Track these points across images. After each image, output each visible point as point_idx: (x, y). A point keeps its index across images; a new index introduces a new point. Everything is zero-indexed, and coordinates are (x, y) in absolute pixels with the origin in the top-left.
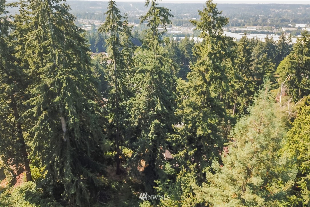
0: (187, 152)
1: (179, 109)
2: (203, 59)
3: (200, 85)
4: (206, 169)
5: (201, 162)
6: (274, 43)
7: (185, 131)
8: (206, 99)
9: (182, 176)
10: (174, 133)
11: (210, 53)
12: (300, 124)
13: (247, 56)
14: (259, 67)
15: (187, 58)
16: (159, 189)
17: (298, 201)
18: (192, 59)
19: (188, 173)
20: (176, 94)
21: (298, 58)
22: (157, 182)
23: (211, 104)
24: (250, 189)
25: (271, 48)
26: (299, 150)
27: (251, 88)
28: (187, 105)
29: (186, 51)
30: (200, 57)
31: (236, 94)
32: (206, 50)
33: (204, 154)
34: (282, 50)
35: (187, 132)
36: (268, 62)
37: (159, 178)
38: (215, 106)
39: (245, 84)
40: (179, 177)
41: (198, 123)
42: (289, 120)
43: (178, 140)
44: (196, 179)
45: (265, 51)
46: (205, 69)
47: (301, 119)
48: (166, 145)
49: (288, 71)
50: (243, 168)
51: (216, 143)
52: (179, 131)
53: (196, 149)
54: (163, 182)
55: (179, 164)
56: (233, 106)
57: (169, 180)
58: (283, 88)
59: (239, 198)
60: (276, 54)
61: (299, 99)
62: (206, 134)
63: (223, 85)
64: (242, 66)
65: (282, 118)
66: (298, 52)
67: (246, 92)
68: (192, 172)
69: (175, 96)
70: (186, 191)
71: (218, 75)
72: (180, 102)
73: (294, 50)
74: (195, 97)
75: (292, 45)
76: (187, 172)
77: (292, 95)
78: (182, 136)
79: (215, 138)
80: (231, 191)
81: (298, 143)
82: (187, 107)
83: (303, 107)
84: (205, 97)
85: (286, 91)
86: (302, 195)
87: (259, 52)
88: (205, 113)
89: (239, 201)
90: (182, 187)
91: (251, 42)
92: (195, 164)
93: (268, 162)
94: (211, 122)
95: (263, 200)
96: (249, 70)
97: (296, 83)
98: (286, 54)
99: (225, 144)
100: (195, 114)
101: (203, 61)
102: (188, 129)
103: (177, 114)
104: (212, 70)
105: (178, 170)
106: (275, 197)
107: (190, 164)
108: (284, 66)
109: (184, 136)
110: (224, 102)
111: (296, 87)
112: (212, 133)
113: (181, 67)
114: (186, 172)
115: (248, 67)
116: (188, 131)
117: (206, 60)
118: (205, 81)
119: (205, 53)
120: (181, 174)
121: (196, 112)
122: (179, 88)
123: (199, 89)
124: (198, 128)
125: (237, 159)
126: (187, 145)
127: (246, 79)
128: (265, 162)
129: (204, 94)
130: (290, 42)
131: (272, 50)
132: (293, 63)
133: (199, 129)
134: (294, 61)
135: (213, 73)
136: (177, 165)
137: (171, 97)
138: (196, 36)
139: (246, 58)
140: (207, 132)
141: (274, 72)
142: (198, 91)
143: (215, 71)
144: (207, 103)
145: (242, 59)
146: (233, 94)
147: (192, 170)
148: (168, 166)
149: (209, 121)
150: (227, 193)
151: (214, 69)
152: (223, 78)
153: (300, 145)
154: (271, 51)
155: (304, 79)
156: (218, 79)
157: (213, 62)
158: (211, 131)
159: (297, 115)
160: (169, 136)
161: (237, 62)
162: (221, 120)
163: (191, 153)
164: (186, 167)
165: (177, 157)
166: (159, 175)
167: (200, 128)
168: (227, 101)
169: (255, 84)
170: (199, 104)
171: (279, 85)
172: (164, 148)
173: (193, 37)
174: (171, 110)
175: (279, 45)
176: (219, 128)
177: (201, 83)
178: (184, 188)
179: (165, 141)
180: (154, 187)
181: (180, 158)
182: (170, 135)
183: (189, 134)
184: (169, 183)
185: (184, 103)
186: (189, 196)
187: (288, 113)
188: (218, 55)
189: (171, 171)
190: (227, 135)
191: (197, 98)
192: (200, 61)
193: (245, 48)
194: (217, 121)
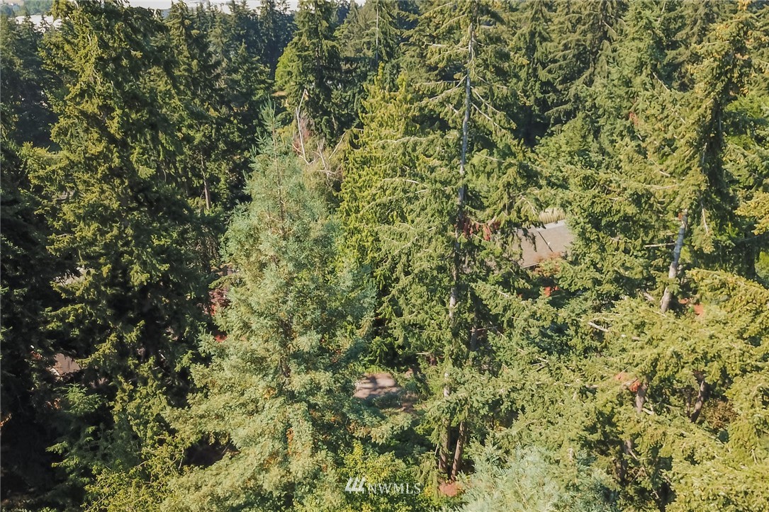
0: (121, 338)
1: (58, 233)
2: (84, 79)
3: (100, 153)
4: (183, 361)
5: (165, 347)
6: (253, 15)
7: (97, 288)
8: (131, 187)
9: (125, 401)
10: (66, 302)
11: (100, 59)
12: (352, 192)
13: (201, 55)
14: (236, 79)
15: (29, 79)
16: (71, 462)
17: (385, 345)
18: (46, 82)
19: (140, 388)
20: (32, 193)
21: (311, 46)
22: (57, 447)
23: (146, 197)
24: (299, 365)
25: (249, 28)
26: (364, 246)
27: (233, 133)
28: (79, 217)
29: (18, 61)
30: (74, 75)
31: (201, 157)
32: (86, 51)
33: (166, 326)
34: (274, 30)
35: (103, 288)
36: (252, 63)
37: (61, 435)
38: (158, 200)
39: (214, 126)
40: (118, 407)
41: (126, 256)
42: (330, 189)
43: (85, 317)
44: (164, 393)
45: (238, 38)
46: (100, 107)
47: (352, 180)
48: (51, 342)
49: (299, 78)
50: (272, 327)
51: (187, 290)
52: (78, 294)
53: (142, 322)
54: (77, 440)
55: (106, 375)
56: (202, 187)
57: (91, 429)
58: (302, 119)
59: (281, 393)
60: (263, 41)
61: (338, 138)
62: (158, 276)
63: (163, 141)
64: (194, 82)
65: (316, 189)
66: (310, 32)
67: (222, 146)
68: (150, 382)
69: (31, 199)
70: (149, 434)
71: (142, 116)
72: (54, 212)
73: (299, 29)
74: (96, 189)
75: (292, 15)
76: (136, 386)
77: (322, 130)
78: (93, 303)
79: (181, 279)
80: (258, 386)
81: (359, 232)
82: (82, 224)
83: (349, 153)
84: (123, 183)
85: (309, 125)
86: (390, 331)
87: (225, 40)
88: (137, 226)
89: (281, 399)
90: (135, 428)
91: (198, 17)
92: (151, 361)
93: (318, 292)
94: (162, 243)
95: (329, 374)
96: (216, 91)
97: (323, 102)
98: (285, 39)
99: (212, 285)
100: (110, 234)
101: (88, 86)
102: (103, 279)
103: (56, 250)
104: (120, 108)
105: (110, 393)
106: (349, 359)
107: (137, 366)
108: (289, 69)
109: (99, 302)
110: (177, 182)
111: (326, 113)
112: (172, 269)
113: (18, 110)
114: (132, 387)
115: (210, 83)
116: (105, 286)
117: (95, 82)
118: (112, 139)
119: (83, 61)
120: (122, 398)
121: (111, 227)
122: (36, 174)
123: (100, 165)
124: (132, 269)
125: (253, 312)
126: (115, 323)
127: (212, 113)
128: (312, 295)
129: (120, 176)
130: (286, 9)
131: (252, 32)
132: (305, 59)
133: (135, 269)
134: (306, 53)
135: (128, 116)
136: (102, 381)
137: (18, 207)
138: (37, 12)
139: (199, 61)
140: (159, 270)
141: (272, 85)
142: (100, 172)
143: (130, 108)
144: (135, 198)
145: (189, 65)
146: (194, 158)
147: (148, 377)
148: (76, 395)
149: (156, 242)
150: (252, 394)
151: (125, 102)
152: (158, 124)
153: (363, 234)
154: (251, 36)
155: (335, 92)
156: (145, 127)
157: (118, 85)
158: (168, 265)
159: (344, 174)
160: (51, 317)
161: (179, 73)
162: (185, 231)
163: (132, 336)
164: (130, 375)
165: (96, 361)
166: (56, 428)
167: (137, 267)
168: (184, 179)
169: (239, 123)
170: (115, 205)
171: (289, 114)
172: (47, 353)
173: (28, 15)
174: (35, 243)
175: (265, 18)
176: (185, 252)
177: (100, 148)
178: (141, 427)
179: (42, 333)
180: (54, 465)
181: (104, 362)
182: (53, 313)
183: (109, 291)
184: (94, 434)
185: (68, 212)
186: (161, 442)
187: (325, 174)
188: (125, 62)
189: (90, 404)
190: (208, 261)
191: (103, 192)
192: (78, 86)
193: (189, 36)
194: (175, 235)
